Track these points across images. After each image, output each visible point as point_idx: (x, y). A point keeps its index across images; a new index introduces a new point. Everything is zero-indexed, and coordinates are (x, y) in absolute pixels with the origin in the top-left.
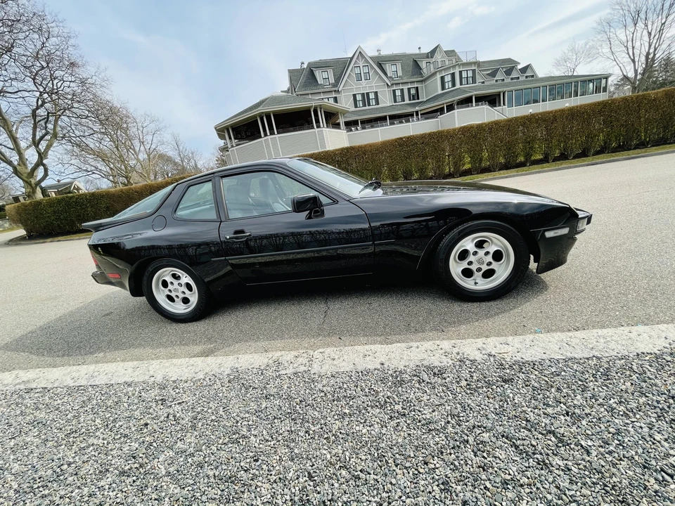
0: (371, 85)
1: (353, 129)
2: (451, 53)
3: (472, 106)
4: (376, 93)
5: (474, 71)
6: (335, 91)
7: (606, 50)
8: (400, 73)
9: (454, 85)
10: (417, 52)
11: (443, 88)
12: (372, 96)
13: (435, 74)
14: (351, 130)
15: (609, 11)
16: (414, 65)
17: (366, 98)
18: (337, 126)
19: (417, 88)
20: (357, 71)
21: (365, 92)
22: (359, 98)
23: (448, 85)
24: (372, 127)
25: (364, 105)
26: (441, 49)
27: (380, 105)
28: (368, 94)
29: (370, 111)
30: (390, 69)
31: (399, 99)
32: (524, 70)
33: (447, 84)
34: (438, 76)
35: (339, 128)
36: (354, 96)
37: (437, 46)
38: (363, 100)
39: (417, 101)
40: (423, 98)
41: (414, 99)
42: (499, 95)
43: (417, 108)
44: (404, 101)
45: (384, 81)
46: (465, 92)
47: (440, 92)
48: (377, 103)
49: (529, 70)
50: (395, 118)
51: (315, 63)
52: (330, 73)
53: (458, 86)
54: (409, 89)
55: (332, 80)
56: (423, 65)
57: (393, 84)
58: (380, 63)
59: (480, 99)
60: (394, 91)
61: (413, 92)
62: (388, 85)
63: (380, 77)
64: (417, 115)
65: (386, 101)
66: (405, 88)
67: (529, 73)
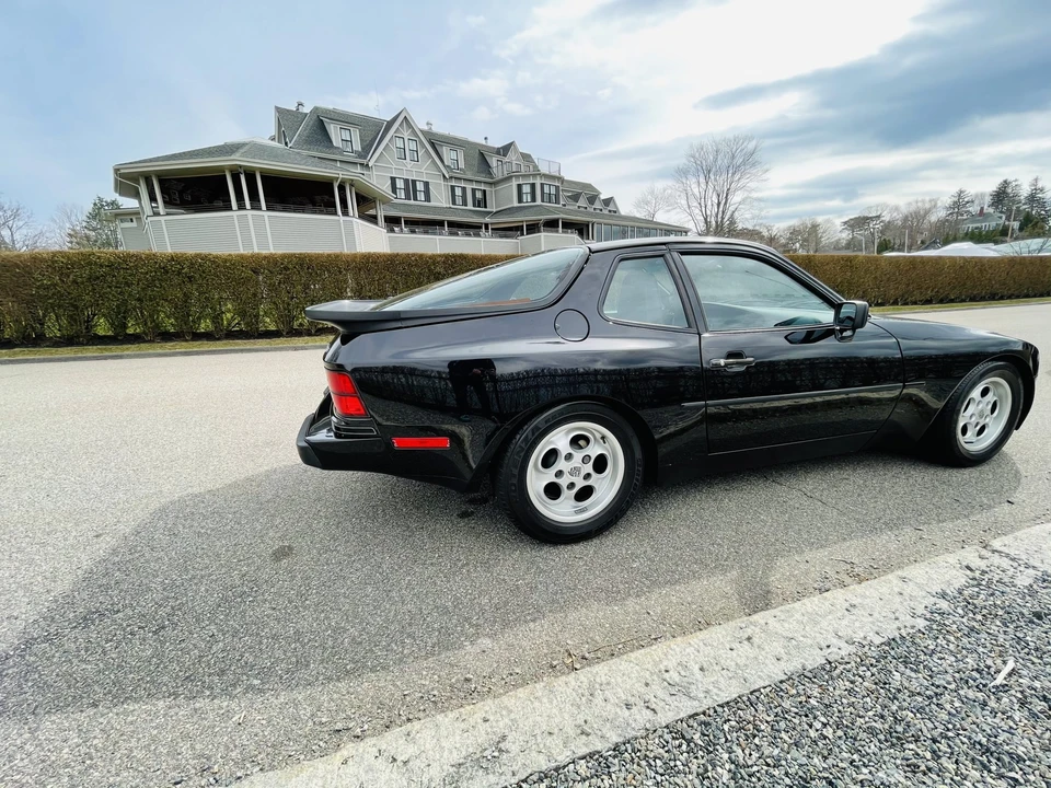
0: (421, 171)
1: (396, 229)
2: (526, 157)
3: (557, 232)
4: (426, 184)
5: (557, 187)
6: (362, 164)
7: (684, 202)
8: (461, 165)
9: (534, 200)
10: (483, 142)
11: (520, 201)
12: (420, 186)
13: (508, 179)
14: (392, 231)
15: (685, 161)
16: (481, 158)
17: (411, 187)
18: (373, 219)
19: (484, 191)
20: (400, 143)
21: (410, 178)
22: (400, 184)
23: (527, 198)
24: (426, 232)
25: (408, 198)
26: (516, 148)
27: (432, 204)
28: (414, 182)
29: (418, 208)
30: (449, 155)
31: (459, 200)
32: (608, 202)
33: (524, 196)
34: (514, 183)
35: (376, 223)
36: (393, 180)
37: (512, 144)
38: (407, 189)
39: (483, 209)
40: (492, 207)
41: (479, 206)
42: (588, 226)
43: (487, 220)
44: (466, 205)
45: (440, 171)
46: (549, 211)
47: (516, 204)
48: (428, 199)
49: (611, 204)
50: (456, 226)
51: (327, 111)
52: (355, 135)
53: (539, 202)
54: (474, 190)
55: (357, 147)
56: (493, 162)
57: (451, 178)
58: (435, 142)
59: (568, 225)
60: (453, 188)
61: (479, 195)
62: (444, 176)
63: (433, 161)
64: (487, 228)
65: (440, 199)
66: (469, 187)
67: (611, 208)
